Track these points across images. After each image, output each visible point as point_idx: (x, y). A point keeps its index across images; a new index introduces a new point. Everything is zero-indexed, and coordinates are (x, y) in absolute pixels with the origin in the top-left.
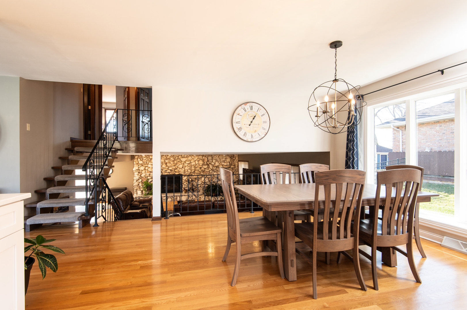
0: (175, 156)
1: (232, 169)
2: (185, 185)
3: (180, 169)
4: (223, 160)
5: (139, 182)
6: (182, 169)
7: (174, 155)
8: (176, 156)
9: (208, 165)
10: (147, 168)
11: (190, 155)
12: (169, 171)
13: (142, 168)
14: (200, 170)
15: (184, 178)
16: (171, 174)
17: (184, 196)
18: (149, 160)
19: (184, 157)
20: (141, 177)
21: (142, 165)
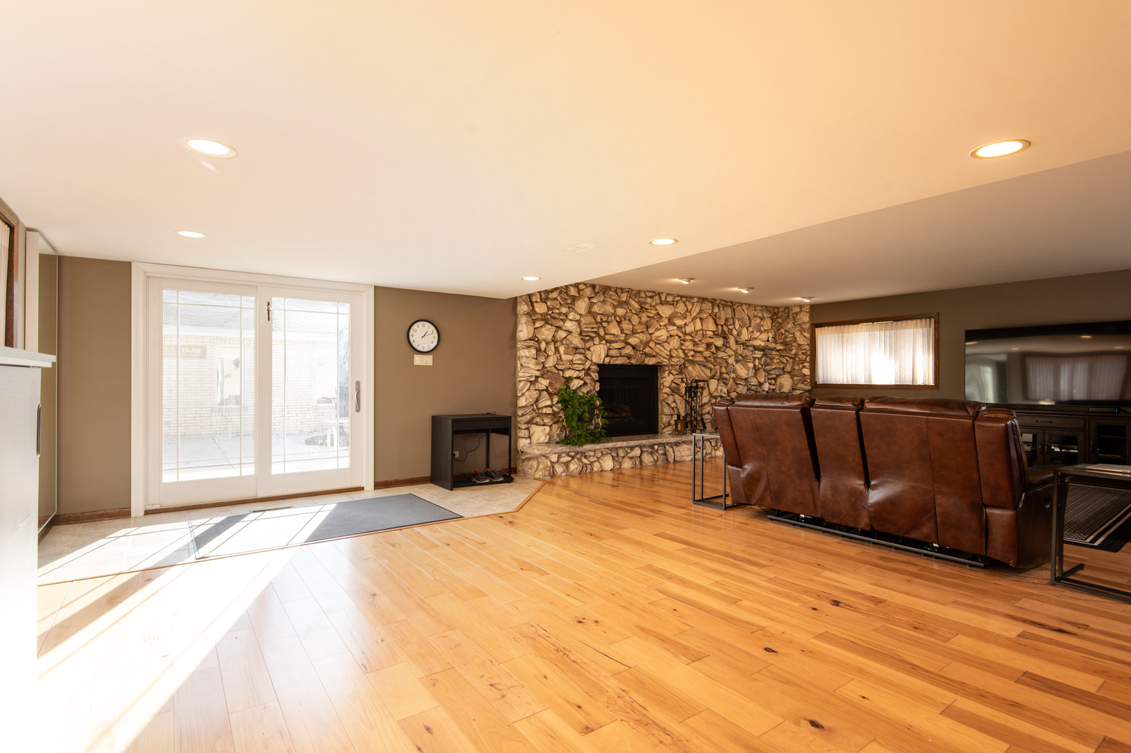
0: (643, 295)
1: (778, 353)
2: (670, 405)
3: (656, 343)
4: (756, 324)
5: (541, 391)
6: (663, 347)
7: (639, 292)
8: (646, 297)
9: (725, 338)
10: (562, 334)
11: (682, 297)
12: (629, 350)
13: (547, 333)
14: (707, 354)
15: (667, 380)
16: (633, 361)
17: (685, 446)
18: (569, 301)
19: (667, 303)
20: (544, 372)
21: (547, 322)
